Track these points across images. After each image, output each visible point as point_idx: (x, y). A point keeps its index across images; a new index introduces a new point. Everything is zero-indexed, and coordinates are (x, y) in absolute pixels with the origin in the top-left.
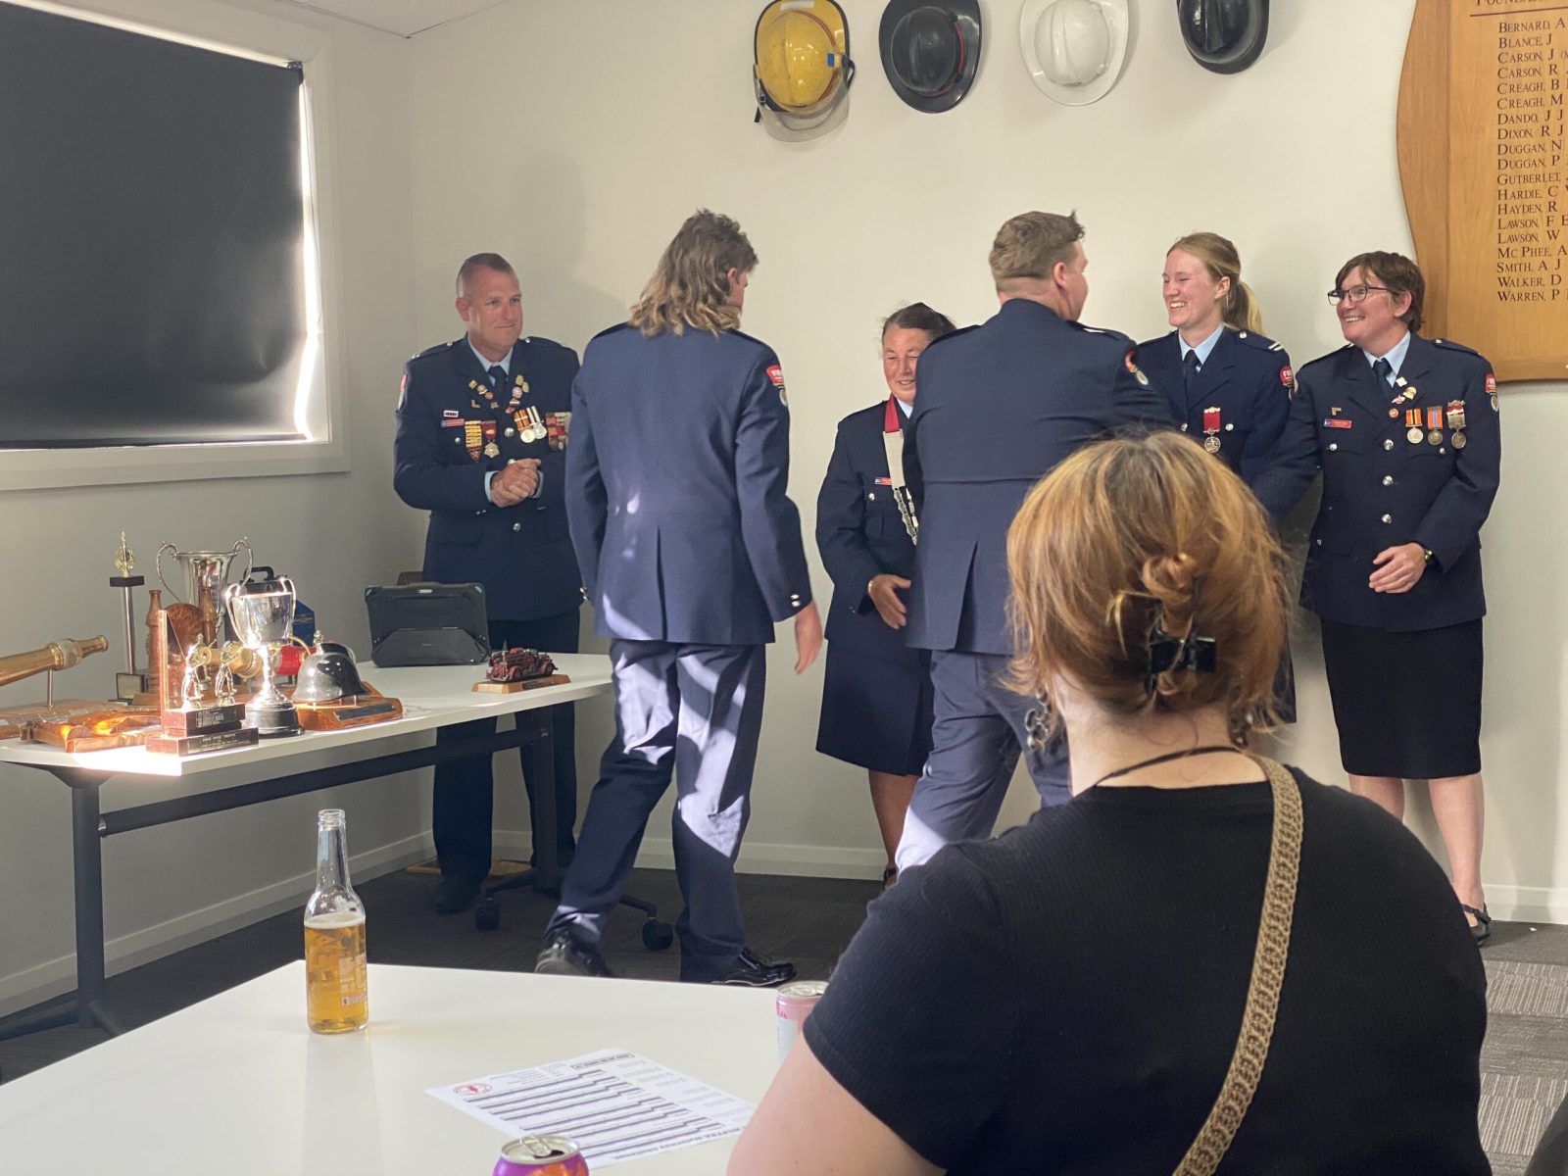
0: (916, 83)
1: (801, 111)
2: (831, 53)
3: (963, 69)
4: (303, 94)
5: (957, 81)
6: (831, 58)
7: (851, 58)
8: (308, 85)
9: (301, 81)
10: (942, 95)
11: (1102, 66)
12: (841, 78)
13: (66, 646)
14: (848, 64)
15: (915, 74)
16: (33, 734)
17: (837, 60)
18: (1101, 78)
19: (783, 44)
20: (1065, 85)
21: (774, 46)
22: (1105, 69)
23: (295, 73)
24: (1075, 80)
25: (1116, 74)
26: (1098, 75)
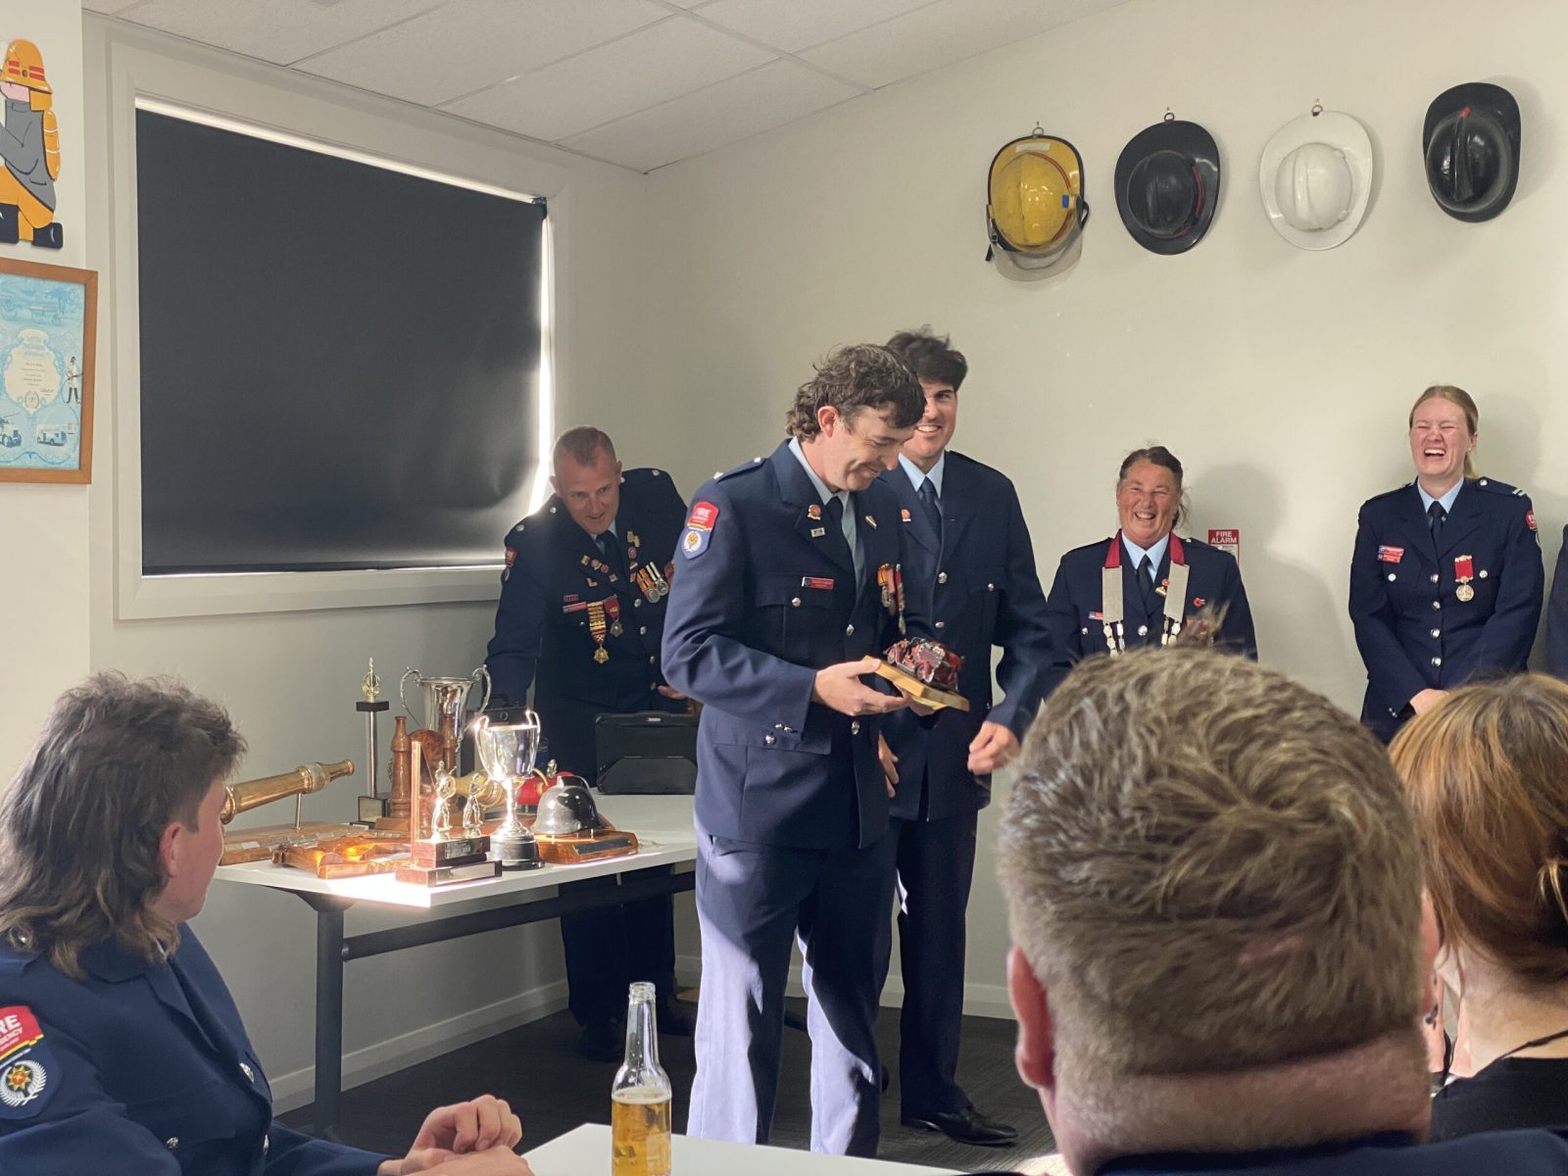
0: (1153, 226)
1: (1034, 250)
2: (1066, 193)
3: (1200, 213)
4: (547, 228)
5: (1194, 224)
6: (1066, 200)
7: (1085, 200)
8: (551, 220)
9: (545, 217)
10: (1178, 238)
11: (1344, 212)
12: (1074, 219)
13: (315, 770)
14: (1082, 205)
15: (1151, 216)
16: (284, 858)
17: (1072, 202)
18: (1341, 224)
19: (1018, 186)
20: (1305, 230)
21: (1009, 187)
22: (1346, 216)
23: (540, 209)
24: (1315, 225)
25: (1359, 220)
26: (1340, 221)
